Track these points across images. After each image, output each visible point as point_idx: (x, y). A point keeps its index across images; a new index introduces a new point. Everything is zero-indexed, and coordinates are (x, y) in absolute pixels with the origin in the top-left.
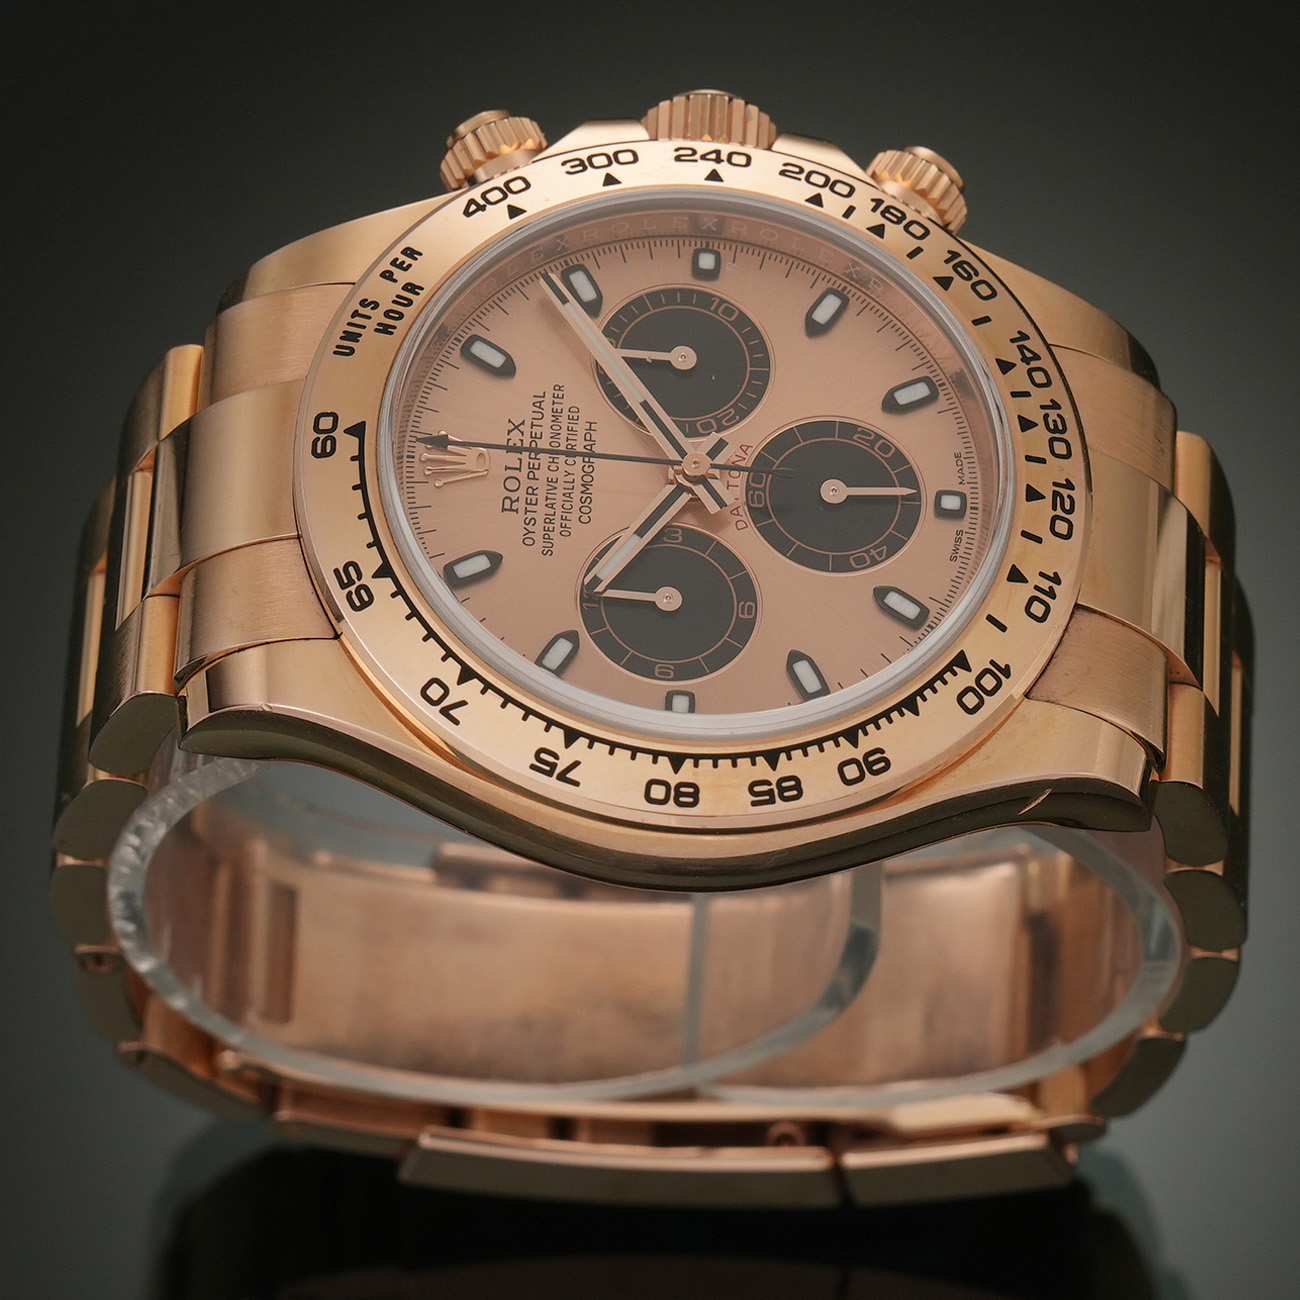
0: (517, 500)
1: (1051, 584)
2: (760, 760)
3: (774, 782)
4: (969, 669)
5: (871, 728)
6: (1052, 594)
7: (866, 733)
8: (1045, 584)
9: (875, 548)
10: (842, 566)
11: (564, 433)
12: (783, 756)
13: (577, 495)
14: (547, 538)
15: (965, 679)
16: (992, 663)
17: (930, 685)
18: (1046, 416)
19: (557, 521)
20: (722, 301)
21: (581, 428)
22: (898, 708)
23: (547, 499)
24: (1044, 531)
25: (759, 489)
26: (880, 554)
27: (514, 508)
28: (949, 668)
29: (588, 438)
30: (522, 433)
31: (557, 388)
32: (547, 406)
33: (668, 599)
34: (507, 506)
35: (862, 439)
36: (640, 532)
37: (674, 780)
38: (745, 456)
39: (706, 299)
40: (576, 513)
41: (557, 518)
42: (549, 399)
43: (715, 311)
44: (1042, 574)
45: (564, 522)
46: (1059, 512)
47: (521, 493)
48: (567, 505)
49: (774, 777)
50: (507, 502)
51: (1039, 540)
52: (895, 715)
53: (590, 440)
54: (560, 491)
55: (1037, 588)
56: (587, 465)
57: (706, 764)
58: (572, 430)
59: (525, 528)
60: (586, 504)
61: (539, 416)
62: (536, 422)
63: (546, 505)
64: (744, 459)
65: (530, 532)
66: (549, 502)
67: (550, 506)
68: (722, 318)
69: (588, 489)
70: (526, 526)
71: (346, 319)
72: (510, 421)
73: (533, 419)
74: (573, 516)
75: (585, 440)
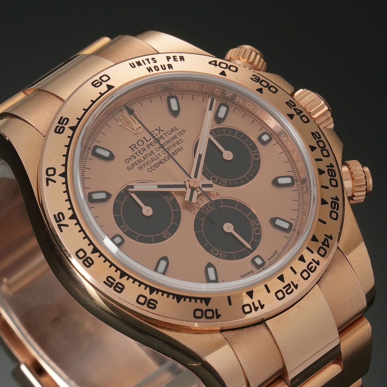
0: (137, 148)
1: (259, 306)
2: (119, 272)
3: (116, 282)
4: (207, 305)
5: (160, 293)
6: (256, 309)
7: (157, 293)
8: (257, 305)
9: (223, 253)
10: (208, 249)
11: (171, 144)
12: (126, 277)
13: (155, 162)
14: (133, 165)
15: (203, 306)
16: (216, 310)
17: (191, 298)
18: (311, 263)
19: (142, 164)
20: (258, 152)
21: (178, 147)
22: (174, 295)
23: (146, 155)
24: (273, 291)
25: (209, 208)
26: (222, 256)
27: (134, 149)
28: (201, 299)
29: (176, 151)
30: (159, 133)
31: (183, 131)
32: (175, 133)
33: (147, 211)
34: (132, 147)
35: (254, 223)
36: (159, 186)
37: (89, 254)
39: (254, 147)
40: (149, 166)
41: (143, 163)
43: (253, 153)
44: (259, 301)
45: (143, 165)
46: (284, 291)
47: (140, 148)
48: (149, 163)
49: (118, 280)
50: (134, 146)
51: (269, 291)
52: (171, 296)
53: (176, 152)
54: (152, 157)
55: (253, 303)
56: (168, 157)
57: (102, 259)
58: (174, 145)
59: (130, 157)
60: (155, 167)
61: (170, 133)
62: (167, 134)
63: (143, 157)
64: (214, 197)
65: (130, 159)
66: (145, 157)
67: (144, 158)
68: (253, 156)
69: (160, 164)
70: (131, 157)
71: (144, 58)
72: (160, 127)
73: (167, 132)
74: (148, 167)
75: (175, 151)
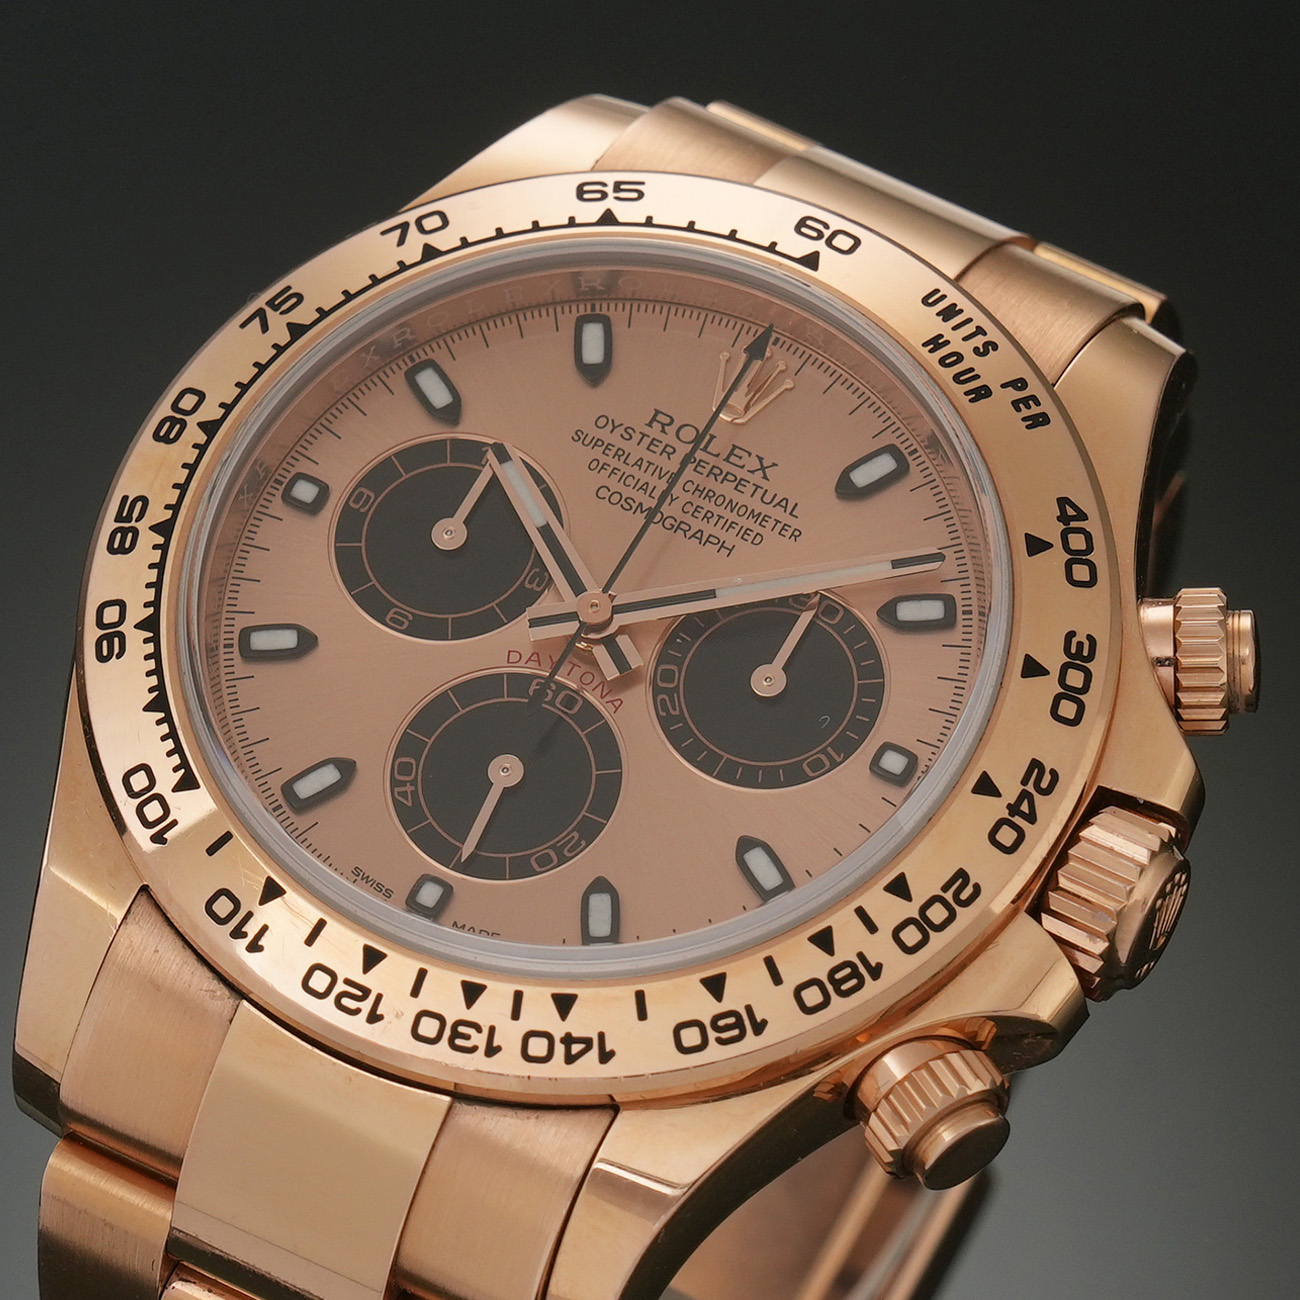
0: (663, 431)
1: (250, 937)
2: (168, 514)
3: (137, 525)
4: (176, 789)
5: (150, 648)
6: (237, 933)
7: (146, 641)
9: (415, 794)
10: (407, 745)
11: (733, 517)
12: (160, 540)
13: (640, 496)
14: (597, 443)
15: (166, 780)
16: (174, 823)
17: (172, 734)
18: (479, 1029)
19: (614, 463)
20: (834, 765)
21: (730, 537)
22: (160, 687)
23: (650, 463)
24: (318, 953)
25: (554, 697)
26: (404, 794)
27: (655, 424)
28: (184, 764)
29: (711, 539)
30: (752, 472)
31: (797, 533)
32: (778, 513)
33: (449, 534)
34: (660, 417)
35: (569, 841)
37: (192, 421)
38: (608, 698)
39: (848, 748)
40: (615, 486)
41: (620, 465)
42: (785, 518)
43: (824, 751)
44: (265, 929)
45: (610, 469)
46: (340, 987)
47: (669, 438)
48: (630, 481)
49: (143, 526)
50: (666, 420)
51: (310, 940)
53: (707, 541)
54: (653, 481)
56: (676, 524)
57: (192, 456)
58: (731, 526)
59: (622, 425)
60: (623, 501)
61: (767, 499)
62: (760, 492)
63: (642, 459)
64: (602, 697)
65: (614, 428)
66: (645, 465)
67: (639, 463)
68: (814, 754)
69: (642, 512)
70: (623, 427)
71: (980, 320)
72: (774, 465)
73: (766, 491)
74: (614, 484)
75: (710, 535)
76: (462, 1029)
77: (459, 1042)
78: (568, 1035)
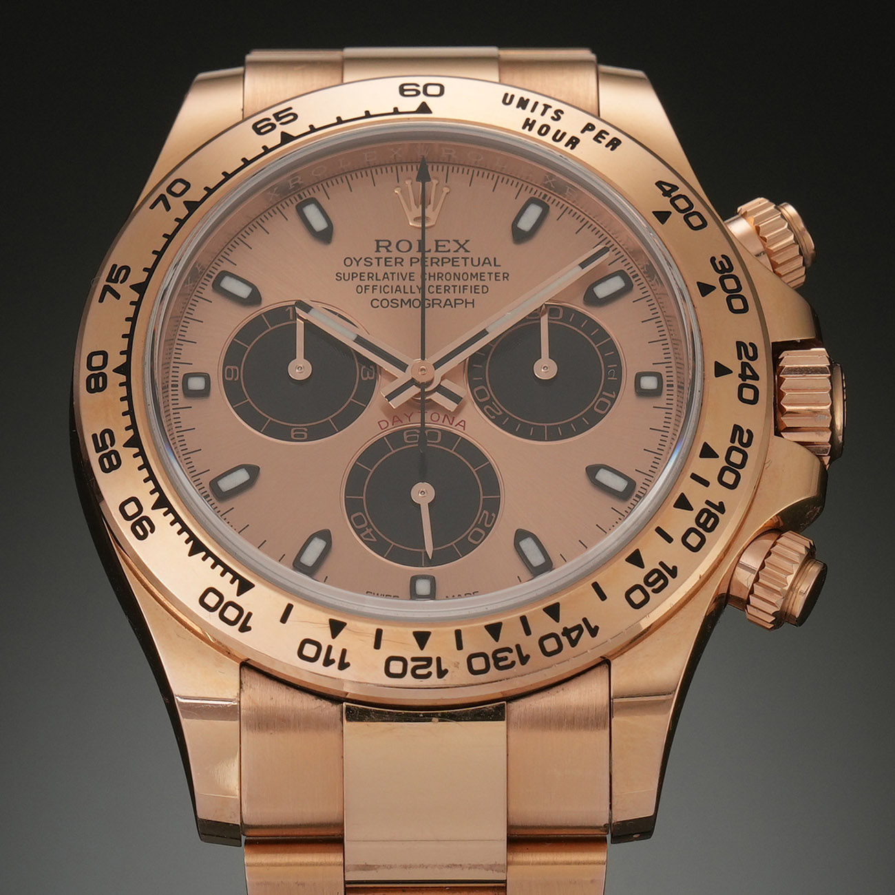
0: (388, 251)
1: (337, 661)
2: (131, 432)
3: (113, 448)
4: (239, 594)
5: (171, 517)
6: (328, 662)
7: (165, 514)
8: (336, 655)
9: (374, 532)
10: (351, 506)
11: (462, 283)
12: (136, 450)
13: (399, 296)
14: (353, 276)
15: (229, 591)
16: (250, 615)
17: (217, 562)
18: (510, 650)
19: (371, 283)
20: (613, 401)
21: (468, 295)
22: (192, 537)
23: (393, 274)
24: (386, 650)
25: (422, 437)
26: (368, 536)
27: (380, 249)
28: (236, 576)
29: (457, 302)
30: (457, 251)
31: (506, 275)
32: (487, 269)
33: (300, 369)
34: (381, 244)
35: (484, 518)
36: (359, 340)
37: (108, 370)
38: (455, 423)
39: (615, 387)
40: (381, 296)
41: (375, 282)
42: (493, 269)
43: (601, 395)
44: (344, 652)
45: (371, 288)
46: (411, 665)
47: (395, 254)
48: (387, 289)
49: (118, 447)
50: (386, 244)
51: (377, 645)
52: (185, 535)
53: (455, 304)
54: (401, 283)
55: (330, 648)
56: (431, 302)
57: (123, 392)
58: (464, 289)
59: (361, 259)
60: (390, 304)
61: (476, 263)
62: (469, 261)
63: (386, 273)
64: (451, 424)
65: (358, 262)
66: (390, 276)
67: (385, 276)
68: (596, 400)
69: (406, 304)
70: (363, 259)
71: (543, 101)
72: (467, 241)
73: (472, 259)
74: (378, 295)
75: (455, 300)
76: (499, 655)
77: (501, 664)
78: (565, 629)
